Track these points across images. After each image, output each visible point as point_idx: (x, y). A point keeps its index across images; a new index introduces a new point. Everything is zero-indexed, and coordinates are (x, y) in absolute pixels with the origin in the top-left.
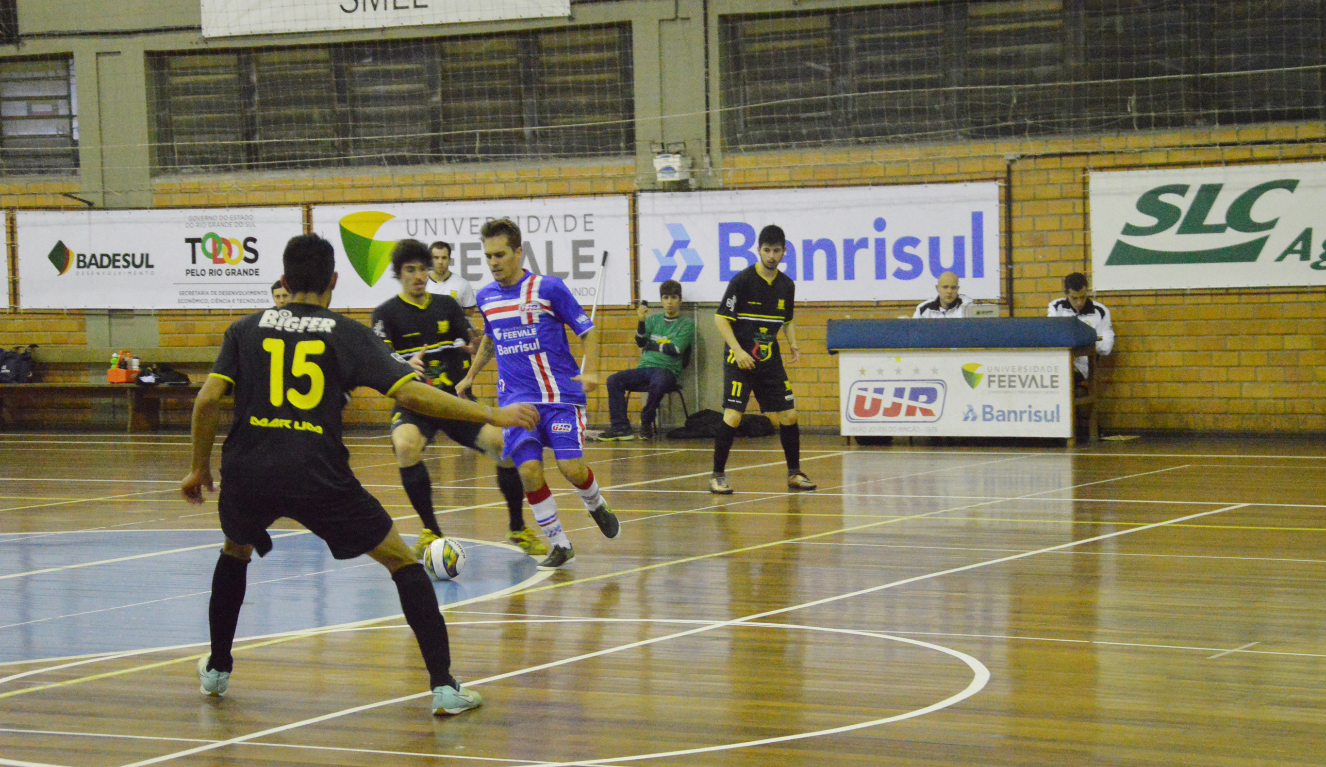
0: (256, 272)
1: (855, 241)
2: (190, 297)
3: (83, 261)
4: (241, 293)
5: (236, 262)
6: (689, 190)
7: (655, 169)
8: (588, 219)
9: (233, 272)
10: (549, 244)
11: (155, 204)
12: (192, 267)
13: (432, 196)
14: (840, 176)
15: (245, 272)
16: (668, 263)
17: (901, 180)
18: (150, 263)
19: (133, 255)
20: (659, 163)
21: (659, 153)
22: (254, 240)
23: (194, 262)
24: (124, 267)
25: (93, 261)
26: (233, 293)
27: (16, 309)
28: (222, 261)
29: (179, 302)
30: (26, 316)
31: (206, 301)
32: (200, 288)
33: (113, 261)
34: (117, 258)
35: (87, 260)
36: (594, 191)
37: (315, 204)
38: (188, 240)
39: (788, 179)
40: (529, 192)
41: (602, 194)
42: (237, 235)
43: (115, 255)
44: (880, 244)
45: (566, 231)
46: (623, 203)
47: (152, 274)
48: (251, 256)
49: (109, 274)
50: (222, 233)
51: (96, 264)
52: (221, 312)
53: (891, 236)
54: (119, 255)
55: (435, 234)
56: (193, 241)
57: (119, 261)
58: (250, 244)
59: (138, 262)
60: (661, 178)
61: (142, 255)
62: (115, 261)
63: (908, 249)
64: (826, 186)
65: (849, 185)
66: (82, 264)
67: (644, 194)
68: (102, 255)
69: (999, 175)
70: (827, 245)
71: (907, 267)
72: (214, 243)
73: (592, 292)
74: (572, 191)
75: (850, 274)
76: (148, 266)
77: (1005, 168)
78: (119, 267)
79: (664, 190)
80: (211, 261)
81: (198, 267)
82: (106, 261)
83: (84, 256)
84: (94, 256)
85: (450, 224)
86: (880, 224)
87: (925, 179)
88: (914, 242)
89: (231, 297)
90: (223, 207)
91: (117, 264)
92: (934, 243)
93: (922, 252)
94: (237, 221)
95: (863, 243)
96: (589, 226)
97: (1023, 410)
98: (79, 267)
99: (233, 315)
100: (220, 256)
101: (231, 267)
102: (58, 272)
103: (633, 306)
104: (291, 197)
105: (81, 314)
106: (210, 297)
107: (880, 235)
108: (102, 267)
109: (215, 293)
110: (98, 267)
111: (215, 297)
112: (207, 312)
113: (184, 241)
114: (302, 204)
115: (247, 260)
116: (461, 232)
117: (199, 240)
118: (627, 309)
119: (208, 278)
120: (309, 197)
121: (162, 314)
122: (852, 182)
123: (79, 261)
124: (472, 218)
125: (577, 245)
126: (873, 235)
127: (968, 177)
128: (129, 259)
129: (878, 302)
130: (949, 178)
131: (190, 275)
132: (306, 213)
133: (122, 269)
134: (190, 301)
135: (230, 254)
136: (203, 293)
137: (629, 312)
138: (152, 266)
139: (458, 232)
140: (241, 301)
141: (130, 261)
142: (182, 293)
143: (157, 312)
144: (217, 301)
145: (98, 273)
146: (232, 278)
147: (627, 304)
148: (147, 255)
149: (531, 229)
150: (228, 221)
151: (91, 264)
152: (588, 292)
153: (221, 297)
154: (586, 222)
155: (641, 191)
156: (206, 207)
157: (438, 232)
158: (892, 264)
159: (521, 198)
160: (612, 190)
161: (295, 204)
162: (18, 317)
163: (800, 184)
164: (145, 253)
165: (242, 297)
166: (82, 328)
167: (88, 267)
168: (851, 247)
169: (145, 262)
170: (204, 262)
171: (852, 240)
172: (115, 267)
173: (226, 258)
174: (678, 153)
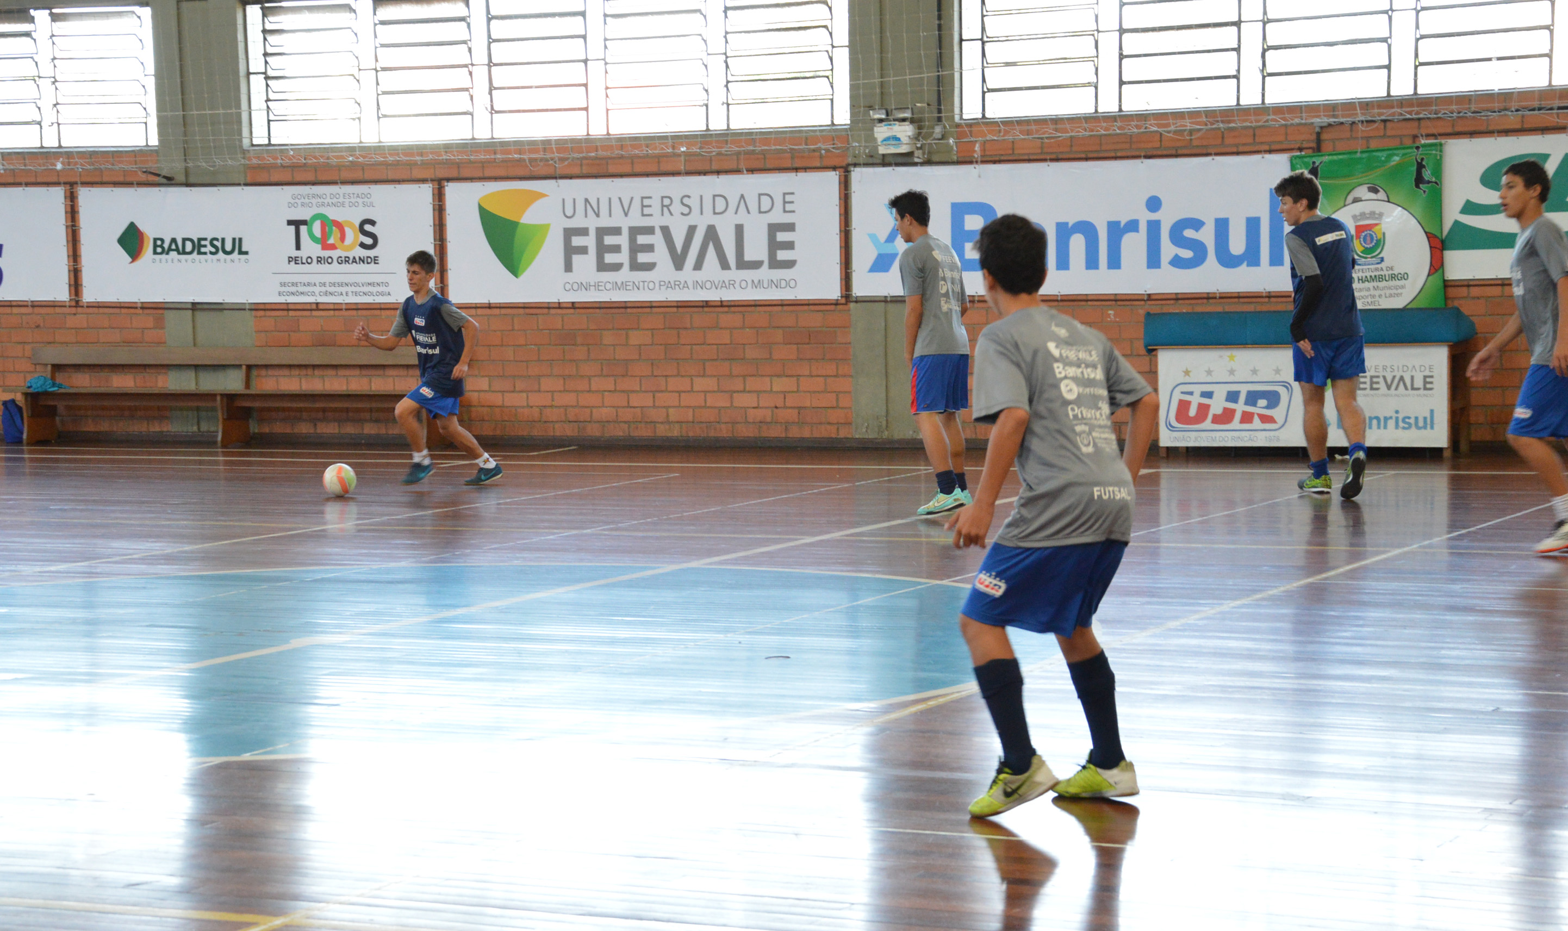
0: (375, 260)
1: (1122, 224)
2: (293, 289)
3: (161, 246)
4: (356, 284)
5: (351, 248)
6: (915, 164)
7: (875, 139)
8: (788, 198)
9: (347, 260)
10: (739, 229)
11: (249, 180)
12: (295, 253)
13: (594, 171)
14: (1104, 148)
15: (362, 260)
16: (888, 249)
17: (1180, 152)
18: (244, 249)
19: (223, 240)
20: (881, 132)
21: (881, 121)
22: (373, 223)
23: (298, 247)
24: (211, 253)
25: (173, 247)
26: (347, 285)
27: (77, 302)
28: (333, 247)
29: (280, 294)
30: (91, 310)
31: (313, 294)
32: (305, 279)
33: (198, 246)
34: (203, 243)
35: (166, 246)
36: (796, 165)
37: (448, 180)
38: (290, 223)
39: (1039, 151)
40: (715, 167)
41: (805, 169)
42: (352, 216)
43: (200, 240)
44: (1154, 227)
45: (760, 212)
46: (832, 179)
47: (247, 261)
48: (369, 241)
49: (193, 261)
50: (333, 214)
51: (177, 250)
52: (332, 307)
53: (1167, 218)
54: (205, 239)
55: (598, 215)
56: (296, 224)
57: (205, 246)
58: (368, 227)
59: (228, 247)
60: (882, 150)
61: (234, 240)
62: (200, 246)
63: (1189, 233)
64: (1087, 159)
65: (1116, 158)
66: (159, 250)
67: (858, 170)
68: (184, 240)
69: (1305, 145)
70: (1087, 229)
71: (1187, 254)
72: (323, 226)
73: (792, 284)
74: (768, 166)
75: (1115, 263)
76: (241, 252)
77: (1314, 137)
78: (205, 253)
79: (884, 164)
80: (319, 246)
81: (303, 253)
82: (189, 247)
83: (162, 240)
84: (174, 240)
85: (615, 203)
86: (1154, 204)
87: (1209, 151)
88: (1197, 224)
89: (344, 289)
90: (334, 183)
91: (203, 250)
92: (1222, 226)
93: (1207, 236)
94: (353, 200)
95: (1133, 226)
96: (788, 207)
97: (1388, 415)
98: (155, 253)
99: (346, 309)
100: (331, 241)
101: (344, 254)
102: (130, 260)
103: (843, 301)
104: (417, 174)
105: (158, 309)
106: (317, 289)
107: (1154, 216)
108: (184, 253)
109: (324, 284)
110: (179, 253)
111: (323, 289)
112: (314, 307)
113: (286, 222)
114: (432, 180)
115: (363, 245)
116: (630, 214)
117: (304, 222)
118: (836, 303)
119: (315, 267)
120: (441, 173)
121: (259, 309)
122: (1119, 154)
123: (155, 246)
124: (643, 198)
125: (773, 229)
126: (1144, 216)
127: (1267, 148)
128: (218, 244)
129: (1149, 295)
130: (1241, 149)
131: (292, 263)
132: (436, 192)
133: (209, 256)
134: (293, 294)
135: (343, 238)
136: (309, 284)
137: (839, 307)
138: (246, 253)
139: (626, 215)
140: (356, 294)
141: (218, 247)
142: (283, 284)
143: (253, 307)
144: (326, 293)
145: (179, 261)
146: (346, 267)
147: (836, 298)
148: (240, 240)
149: (717, 211)
150: (341, 200)
151: (170, 249)
152: (788, 284)
153: (332, 289)
154: (785, 202)
155: (855, 165)
156: (314, 184)
157: (601, 214)
158: (1168, 250)
159: (705, 173)
160: (818, 165)
161: (424, 181)
162: (79, 310)
163: (1053, 156)
164: (237, 237)
165: (358, 289)
166: (160, 324)
167: (167, 254)
168: (1117, 231)
169: (238, 247)
170: (310, 248)
171: (1119, 223)
172: (200, 253)
173: (338, 244)
174: (904, 120)
